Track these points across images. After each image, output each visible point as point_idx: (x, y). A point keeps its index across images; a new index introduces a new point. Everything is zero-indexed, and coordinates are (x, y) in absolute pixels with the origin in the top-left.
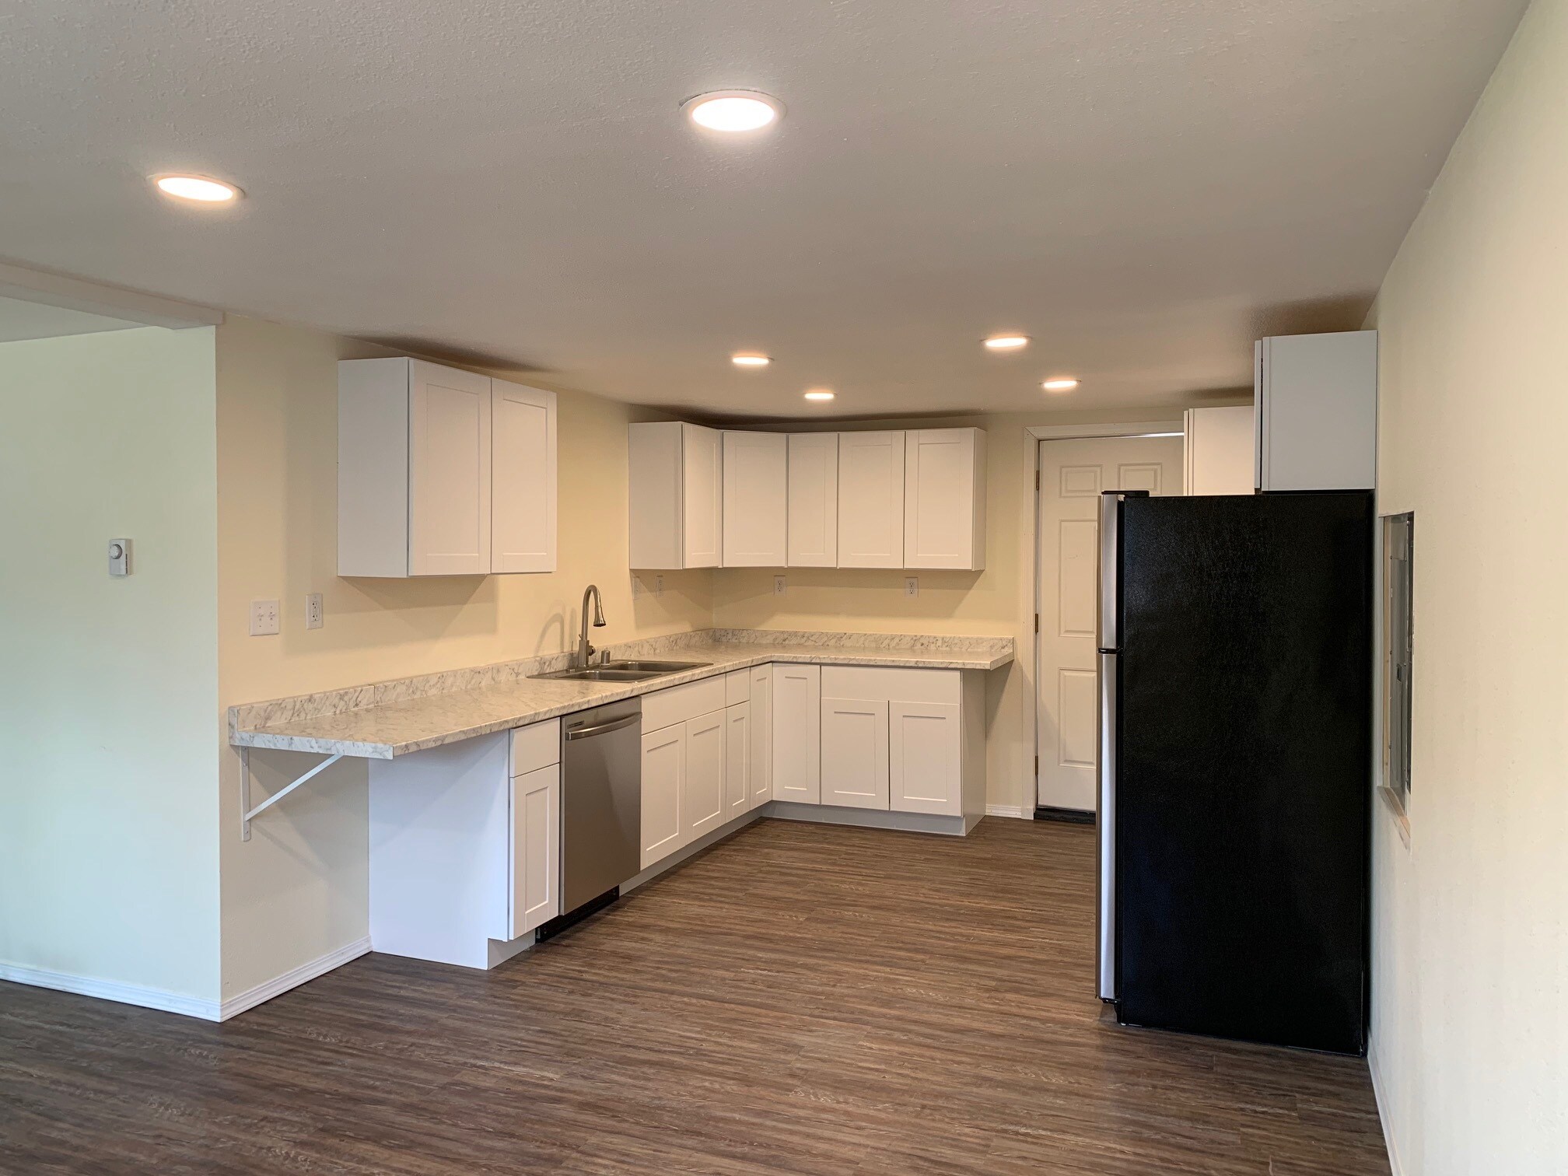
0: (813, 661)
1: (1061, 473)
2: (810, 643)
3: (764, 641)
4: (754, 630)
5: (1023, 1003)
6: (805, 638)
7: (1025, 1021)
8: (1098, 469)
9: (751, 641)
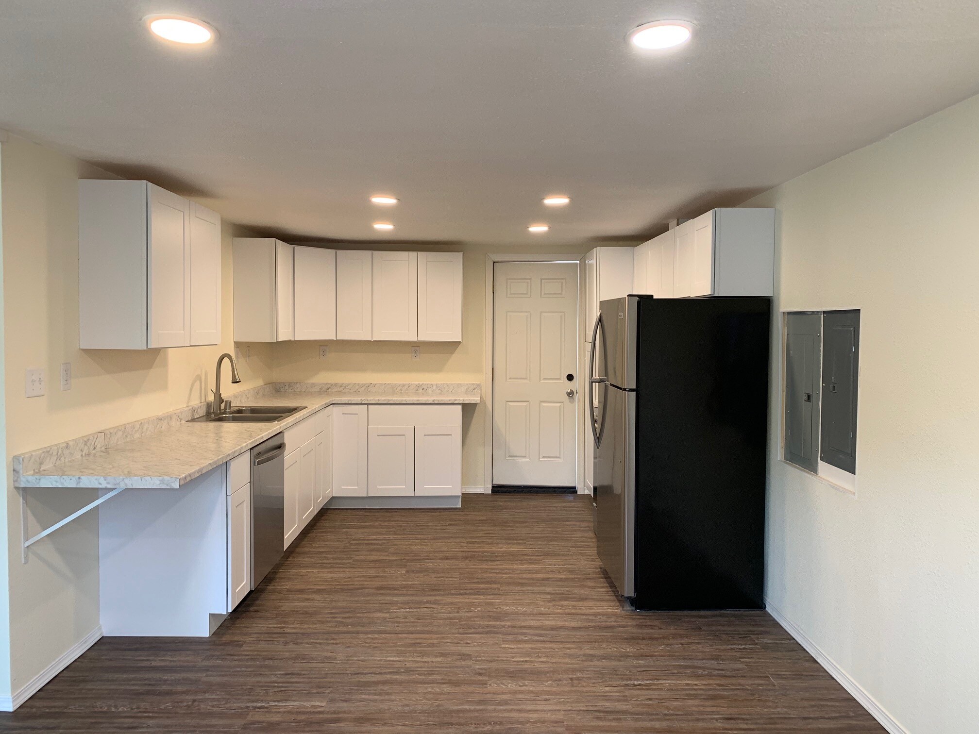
0: (363, 402)
1: (507, 283)
2: (346, 390)
3: (313, 390)
4: (305, 383)
5: (575, 606)
6: (343, 388)
7: (584, 617)
8: (529, 281)
9: (303, 390)
